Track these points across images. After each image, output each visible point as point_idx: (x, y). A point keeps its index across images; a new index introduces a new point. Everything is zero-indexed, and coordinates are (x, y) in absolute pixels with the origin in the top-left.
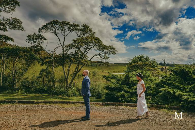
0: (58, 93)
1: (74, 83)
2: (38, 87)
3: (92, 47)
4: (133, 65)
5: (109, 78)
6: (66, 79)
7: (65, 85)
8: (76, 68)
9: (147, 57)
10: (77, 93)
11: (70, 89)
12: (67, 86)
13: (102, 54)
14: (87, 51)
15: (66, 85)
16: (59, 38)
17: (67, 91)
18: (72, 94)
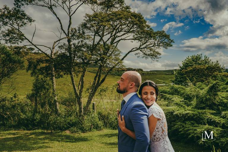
0: (63, 127)
1: (93, 104)
2: (23, 116)
3: (125, 33)
4: (191, 70)
5: (165, 93)
6: (79, 98)
7: (76, 109)
8: (96, 77)
9: (206, 57)
10: (100, 123)
11: (85, 117)
12: (80, 111)
13: (144, 48)
14: (115, 41)
15: (78, 109)
16: (58, 18)
17: (81, 122)
18: (91, 126)
